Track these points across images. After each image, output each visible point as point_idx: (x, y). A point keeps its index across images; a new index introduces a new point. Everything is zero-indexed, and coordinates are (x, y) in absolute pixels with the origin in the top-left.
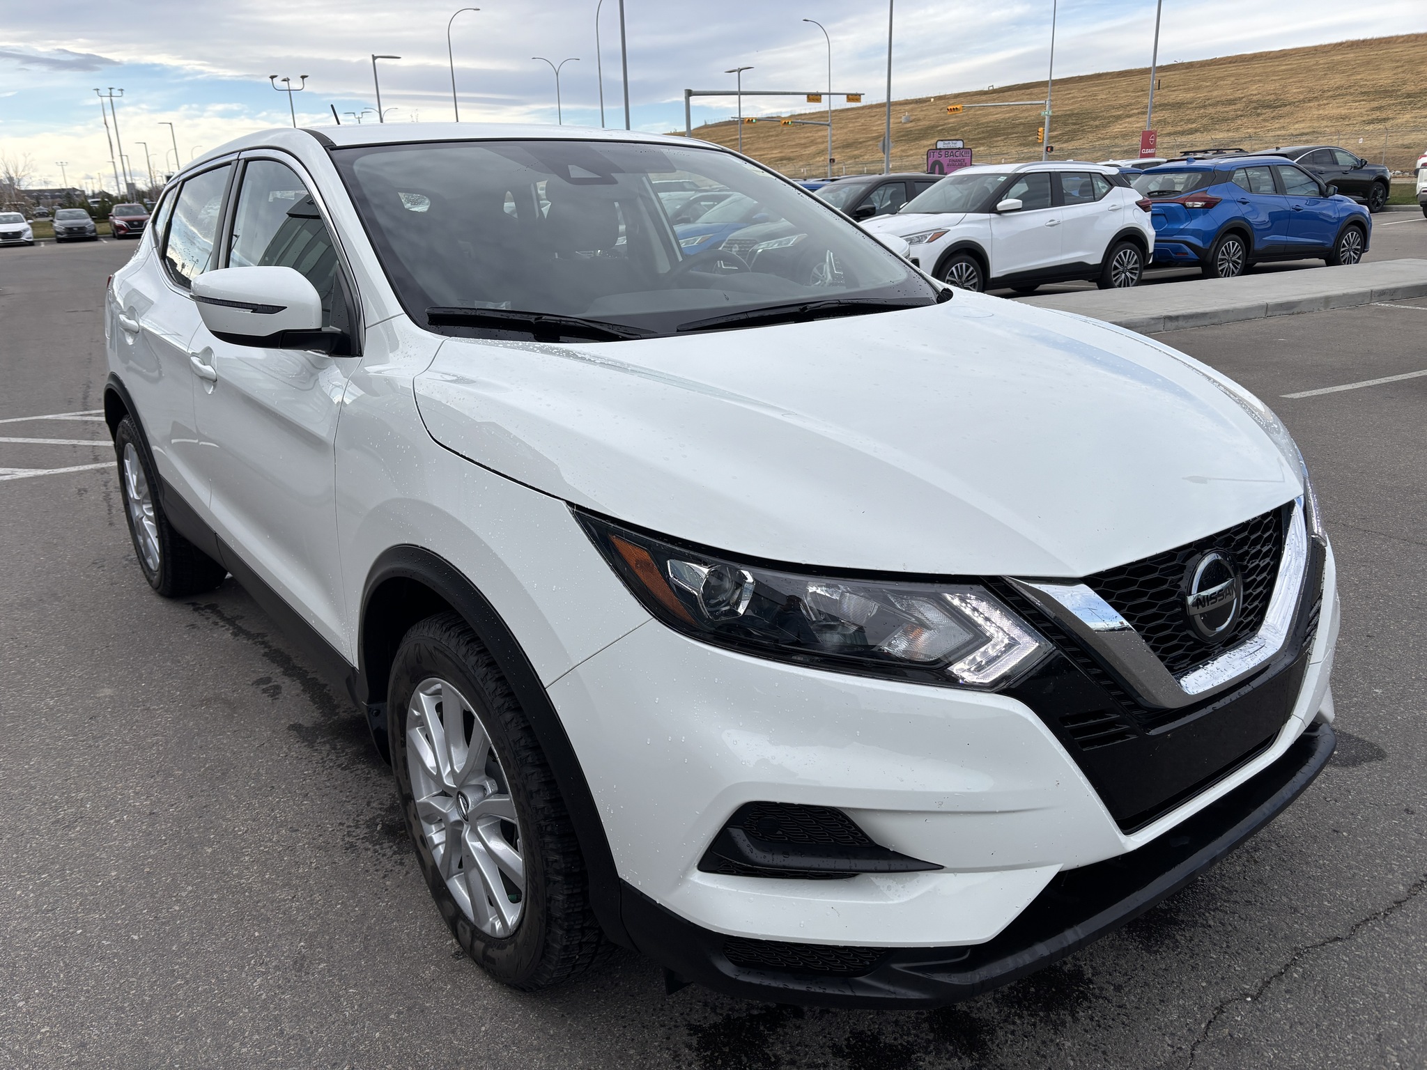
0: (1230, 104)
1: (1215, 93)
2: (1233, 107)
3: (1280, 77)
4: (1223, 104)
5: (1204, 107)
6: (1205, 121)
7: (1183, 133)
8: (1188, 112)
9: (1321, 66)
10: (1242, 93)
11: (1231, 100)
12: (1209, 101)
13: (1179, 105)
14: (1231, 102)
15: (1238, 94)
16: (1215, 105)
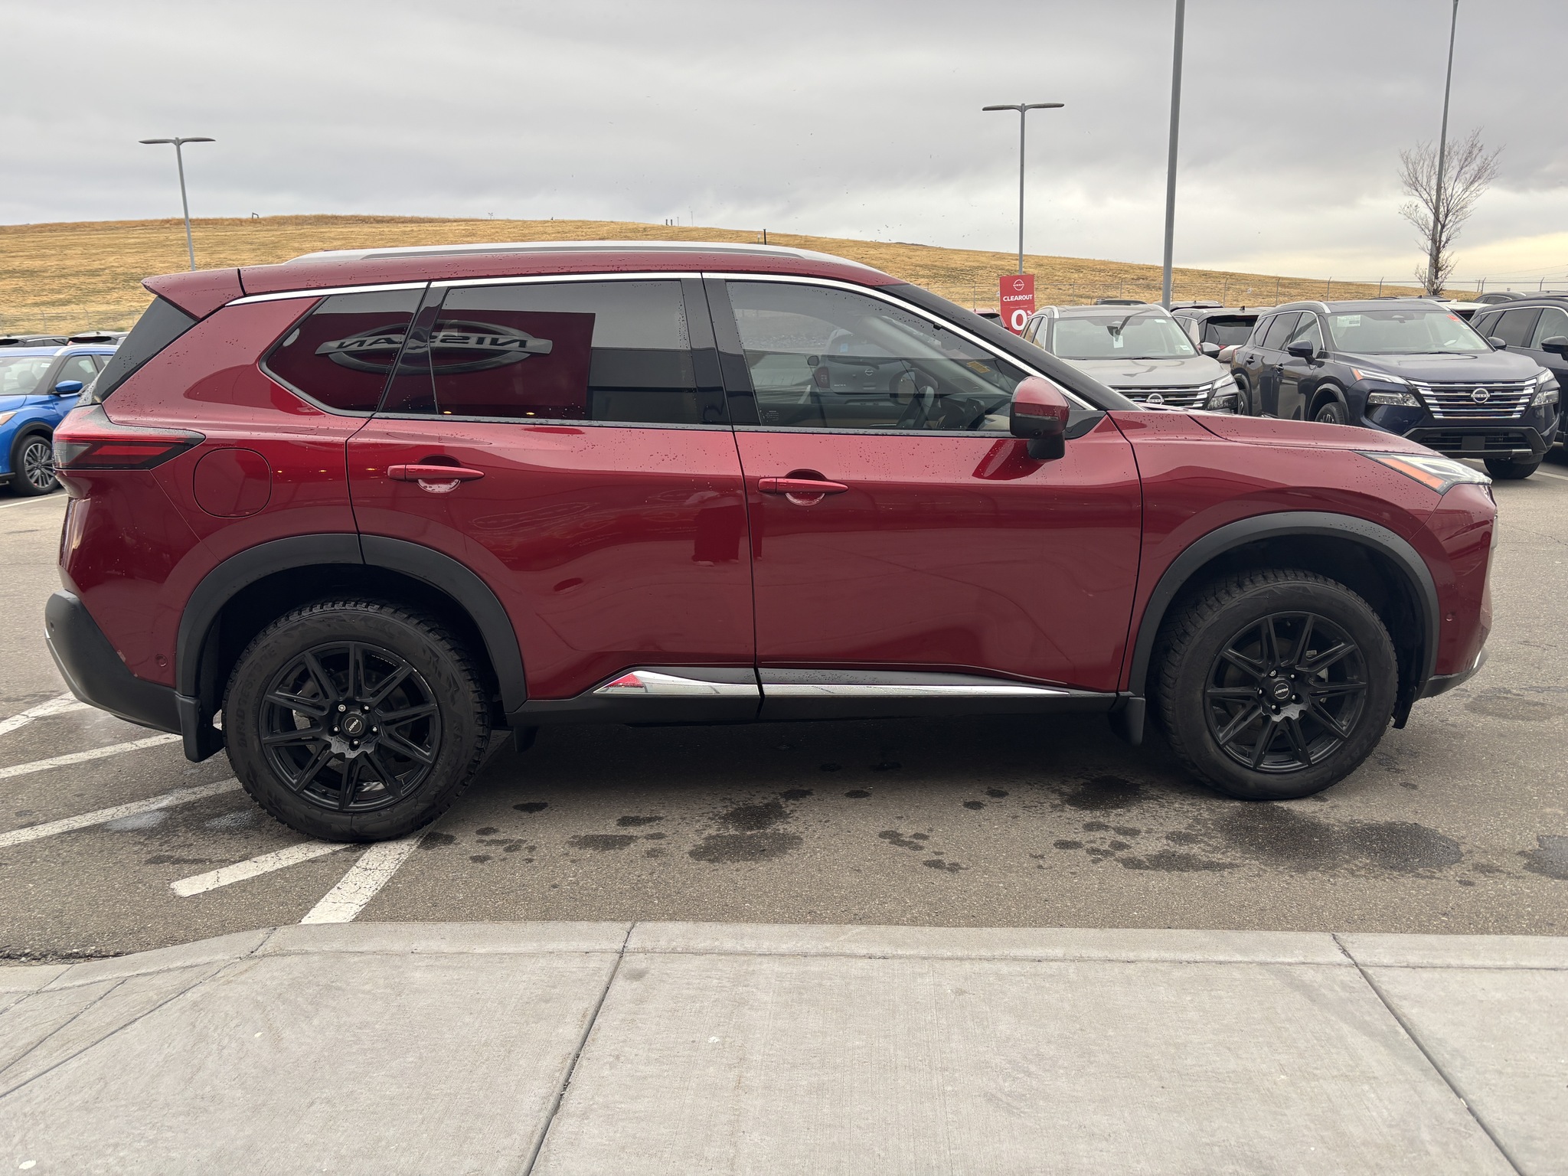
0: (93, 275)
1: (68, 263)
2: (99, 278)
3: (134, 250)
4: (85, 275)
5: (63, 276)
6: (72, 291)
7: (53, 304)
8: (46, 281)
9: (175, 242)
10: (101, 264)
11: (91, 271)
12: (66, 271)
13: (30, 273)
14: (93, 273)
15: (96, 265)
16: (77, 274)
